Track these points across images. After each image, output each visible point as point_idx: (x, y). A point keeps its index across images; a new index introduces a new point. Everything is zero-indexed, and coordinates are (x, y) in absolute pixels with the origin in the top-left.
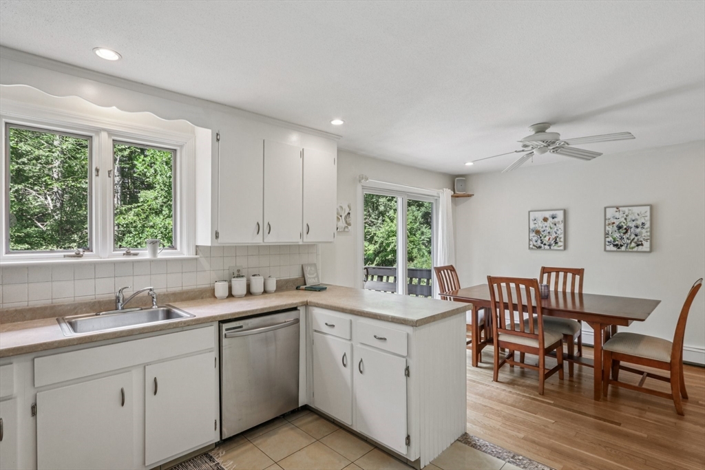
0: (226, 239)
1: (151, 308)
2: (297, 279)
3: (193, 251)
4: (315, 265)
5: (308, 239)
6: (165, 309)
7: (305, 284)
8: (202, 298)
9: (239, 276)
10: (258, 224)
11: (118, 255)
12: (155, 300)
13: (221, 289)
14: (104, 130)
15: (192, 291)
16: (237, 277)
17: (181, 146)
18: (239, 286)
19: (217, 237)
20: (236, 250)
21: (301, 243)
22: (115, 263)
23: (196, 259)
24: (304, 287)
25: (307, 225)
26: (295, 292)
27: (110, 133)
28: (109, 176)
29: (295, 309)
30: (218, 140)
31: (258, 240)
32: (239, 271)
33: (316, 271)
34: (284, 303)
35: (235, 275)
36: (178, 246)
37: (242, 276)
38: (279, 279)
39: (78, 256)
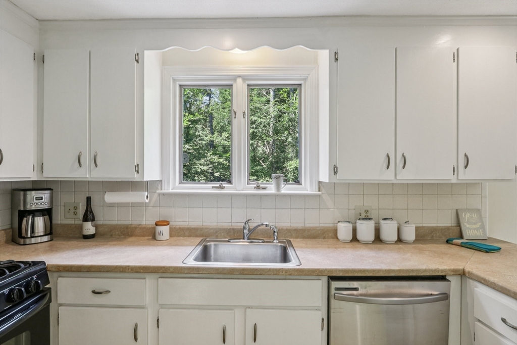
0: (346, 175)
1: (273, 242)
2: (448, 228)
3: (316, 187)
4: (478, 211)
5: (465, 175)
6: (283, 245)
7: (461, 237)
8: (324, 238)
9: (367, 218)
10: (388, 156)
11: (250, 189)
12: (276, 234)
13: (345, 232)
14: (239, 76)
15: (314, 229)
16: (363, 219)
17: (305, 80)
18: (366, 231)
19: (335, 173)
20: (363, 187)
21: (454, 181)
22: (246, 196)
23: (319, 196)
24: (459, 241)
25: (466, 155)
26: (444, 248)
27: (244, 78)
28: (244, 117)
29: (442, 278)
30: (336, 60)
31: (388, 176)
32: (367, 211)
33: (481, 218)
34: (424, 267)
35: (363, 216)
36: (303, 182)
37: (370, 219)
38: (421, 225)
39: (221, 188)
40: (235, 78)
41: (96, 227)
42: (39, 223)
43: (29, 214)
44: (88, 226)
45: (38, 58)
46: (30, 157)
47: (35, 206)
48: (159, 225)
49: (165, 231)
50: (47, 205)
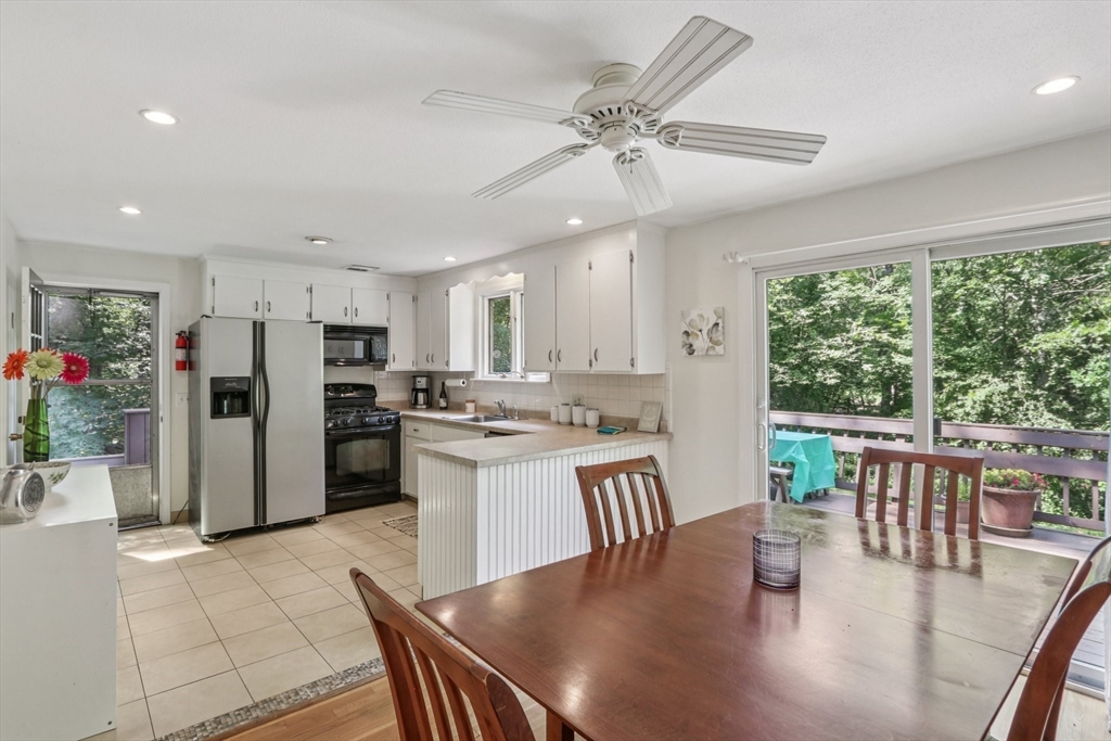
20: (578, 378)
23: (551, 384)
32: (579, 400)
41: (447, 402)
42: (421, 396)
43: (416, 391)
44: (442, 400)
45: (415, 299)
46: (411, 357)
47: (419, 386)
48: (467, 401)
49: (470, 407)
50: (424, 387)
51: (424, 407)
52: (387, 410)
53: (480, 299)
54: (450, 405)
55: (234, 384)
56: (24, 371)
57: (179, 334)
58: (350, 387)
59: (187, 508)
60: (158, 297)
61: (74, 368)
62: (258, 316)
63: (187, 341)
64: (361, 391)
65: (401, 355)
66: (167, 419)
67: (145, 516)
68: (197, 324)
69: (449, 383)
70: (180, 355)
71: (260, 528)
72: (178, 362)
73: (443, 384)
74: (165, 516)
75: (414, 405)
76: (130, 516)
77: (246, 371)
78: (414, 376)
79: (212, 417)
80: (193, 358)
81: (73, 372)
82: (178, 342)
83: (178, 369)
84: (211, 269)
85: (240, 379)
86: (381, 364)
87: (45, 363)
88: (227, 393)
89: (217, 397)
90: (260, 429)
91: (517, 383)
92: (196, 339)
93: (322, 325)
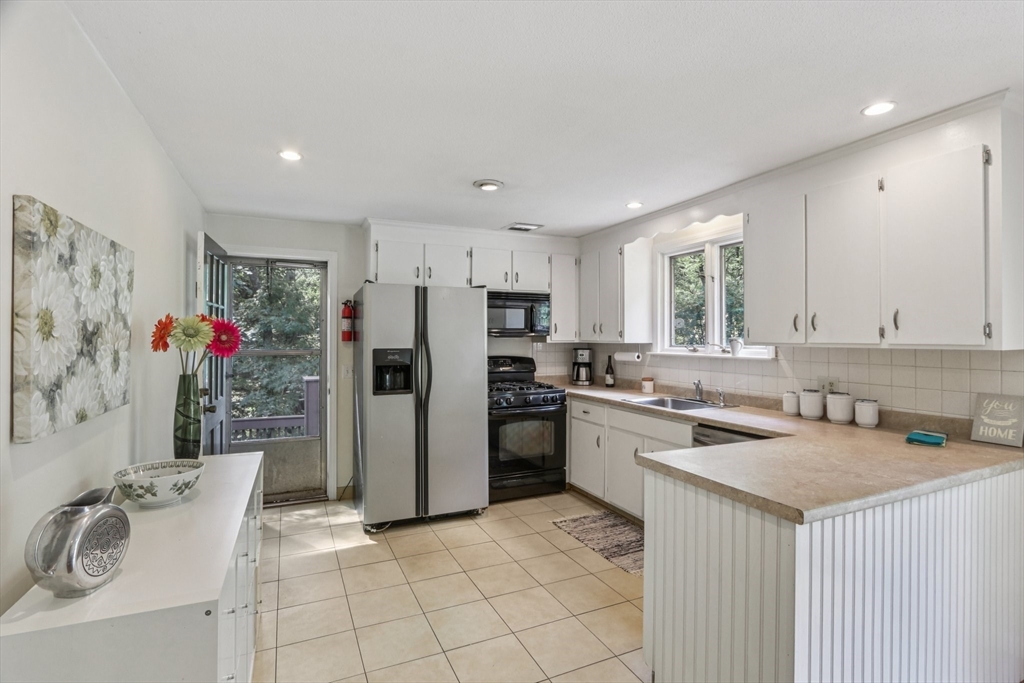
3: (772, 350)
4: (1020, 400)
10: (798, 317)
11: (717, 352)
12: (721, 397)
14: (706, 242)
16: (808, 391)
20: (829, 354)
23: (776, 360)
27: (713, 242)
37: (816, 391)
38: (914, 412)
39: (695, 350)
40: (703, 244)
41: (615, 379)
42: (583, 372)
43: (577, 365)
44: (608, 377)
45: (578, 262)
46: (573, 327)
47: (580, 360)
48: (644, 380)
49: (648, 386)
50: (587, 360)
51: (587, 383)
52: (550, 387)
53: (659, 257)
54: (618, 382)
55: (397, 357)
56: (169, 340)
57: (345, 304)
58: (509, 361)
59: (351, 484)
60: (327, 267)
61: (224, 338)
62: (420, 283)
63: (352, 311)
64: (518, 365)
65: (564, 325)
66: (334, 392)
67: (314, 490)
68: (360, 292)
69: (618, 357)
70: (345, 325)
71: (422, 519)
72: (344, 333)
73: (610, 357)
74: (332, 492)
75: (574, 380)
76: (301, 488)
77: (408, 342)
78: (575, 348)
79: (374, 394)
80: (357, 329)
81: (223, 342)
82: (344, 312)
83: (343, 340)
84: (375, 235)
85: (402, 351)
86: (542, 336)
87: (192, 332)
88: (390, 367)
89: (379, 371)
90: (422, 408)
91: (716, 359)
92: (360, 308)
93: (485, 291)
